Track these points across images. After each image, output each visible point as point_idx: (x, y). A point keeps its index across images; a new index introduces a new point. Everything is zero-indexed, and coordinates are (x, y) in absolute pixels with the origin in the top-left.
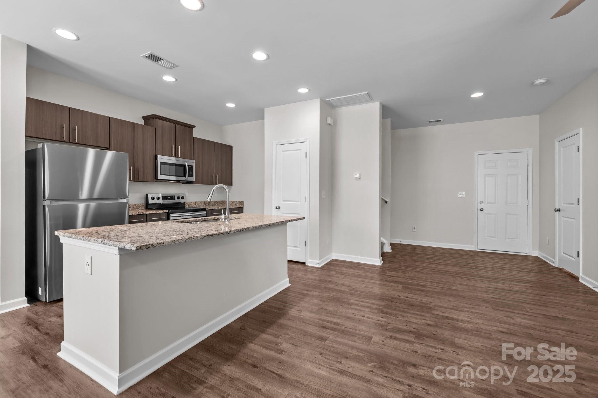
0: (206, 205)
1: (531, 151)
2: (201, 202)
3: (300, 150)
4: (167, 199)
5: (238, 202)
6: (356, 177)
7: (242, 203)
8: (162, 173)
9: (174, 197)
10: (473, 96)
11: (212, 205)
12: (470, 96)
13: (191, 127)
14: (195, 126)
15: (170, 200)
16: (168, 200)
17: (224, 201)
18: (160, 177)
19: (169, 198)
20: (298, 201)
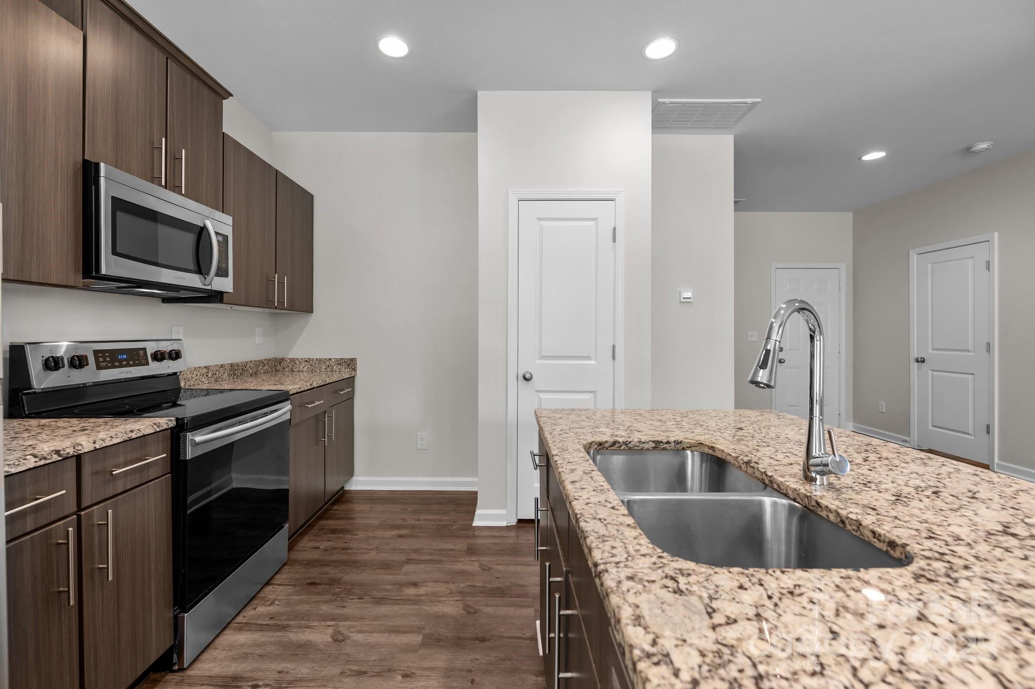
0: (235, 374)
1: (843, 267)
2: (222, 366)
3: (595, 219)
4: (117, 364)
5: (337, 360)
6: (684, 298)
7: (351, 363)
8: (118, 250)
9: (141, 352)
10: (866, 158)
11: (251, 375)
12: (860, 159)
13: (220, 93)
14: (231, 95)
15: (128, 365)
16: (121, 366)
17: (283, 359)
18: (108, 264)
19: (124, 360)
20: (588, 358)
